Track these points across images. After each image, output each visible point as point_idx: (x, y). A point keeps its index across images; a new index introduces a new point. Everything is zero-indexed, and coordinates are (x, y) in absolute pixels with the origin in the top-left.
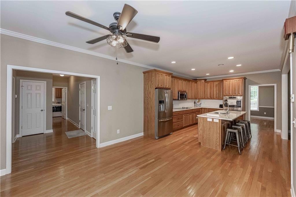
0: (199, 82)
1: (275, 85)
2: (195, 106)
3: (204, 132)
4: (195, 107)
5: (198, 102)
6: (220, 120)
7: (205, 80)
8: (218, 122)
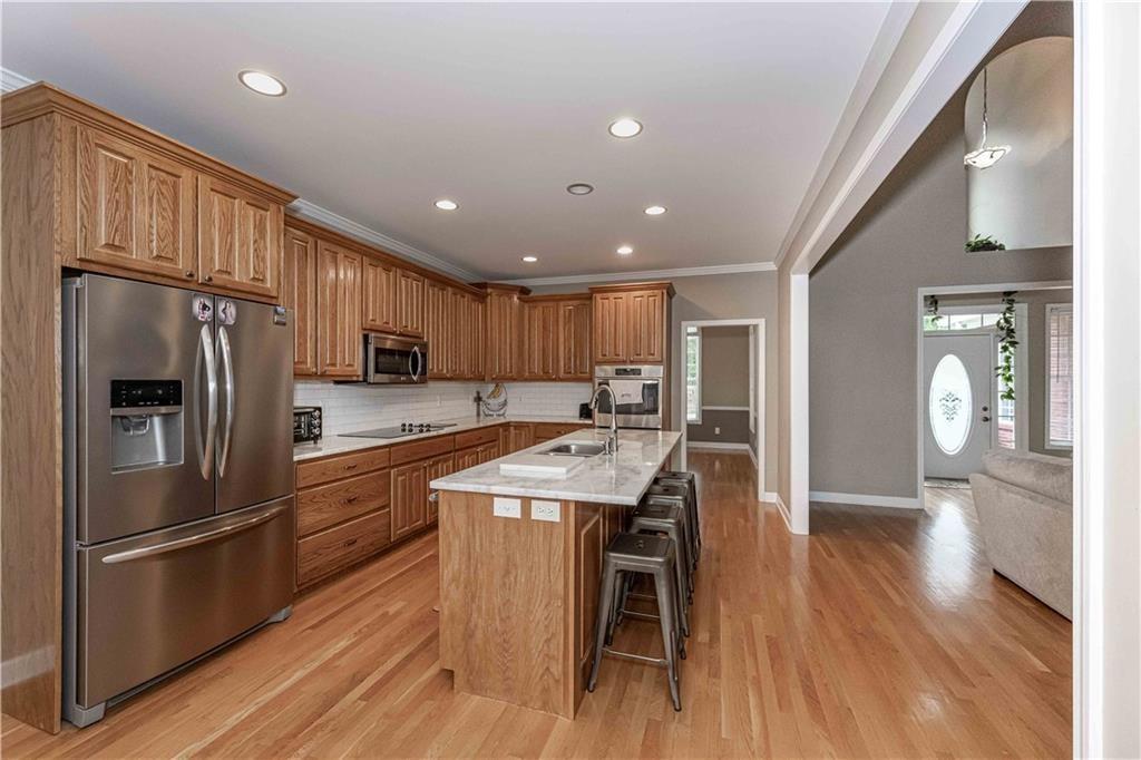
0: (494, 299)
1: (761, 323)
2: (478, 415)
3: (473, 597)
4: (478, 422)
5: (493, 395)
6: (565, 503)
7: (524, 291)
8: (556, 517)
